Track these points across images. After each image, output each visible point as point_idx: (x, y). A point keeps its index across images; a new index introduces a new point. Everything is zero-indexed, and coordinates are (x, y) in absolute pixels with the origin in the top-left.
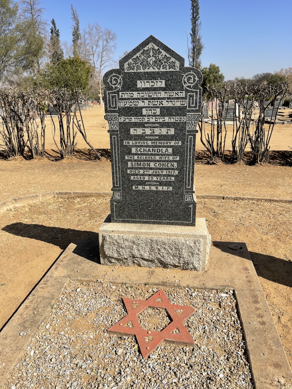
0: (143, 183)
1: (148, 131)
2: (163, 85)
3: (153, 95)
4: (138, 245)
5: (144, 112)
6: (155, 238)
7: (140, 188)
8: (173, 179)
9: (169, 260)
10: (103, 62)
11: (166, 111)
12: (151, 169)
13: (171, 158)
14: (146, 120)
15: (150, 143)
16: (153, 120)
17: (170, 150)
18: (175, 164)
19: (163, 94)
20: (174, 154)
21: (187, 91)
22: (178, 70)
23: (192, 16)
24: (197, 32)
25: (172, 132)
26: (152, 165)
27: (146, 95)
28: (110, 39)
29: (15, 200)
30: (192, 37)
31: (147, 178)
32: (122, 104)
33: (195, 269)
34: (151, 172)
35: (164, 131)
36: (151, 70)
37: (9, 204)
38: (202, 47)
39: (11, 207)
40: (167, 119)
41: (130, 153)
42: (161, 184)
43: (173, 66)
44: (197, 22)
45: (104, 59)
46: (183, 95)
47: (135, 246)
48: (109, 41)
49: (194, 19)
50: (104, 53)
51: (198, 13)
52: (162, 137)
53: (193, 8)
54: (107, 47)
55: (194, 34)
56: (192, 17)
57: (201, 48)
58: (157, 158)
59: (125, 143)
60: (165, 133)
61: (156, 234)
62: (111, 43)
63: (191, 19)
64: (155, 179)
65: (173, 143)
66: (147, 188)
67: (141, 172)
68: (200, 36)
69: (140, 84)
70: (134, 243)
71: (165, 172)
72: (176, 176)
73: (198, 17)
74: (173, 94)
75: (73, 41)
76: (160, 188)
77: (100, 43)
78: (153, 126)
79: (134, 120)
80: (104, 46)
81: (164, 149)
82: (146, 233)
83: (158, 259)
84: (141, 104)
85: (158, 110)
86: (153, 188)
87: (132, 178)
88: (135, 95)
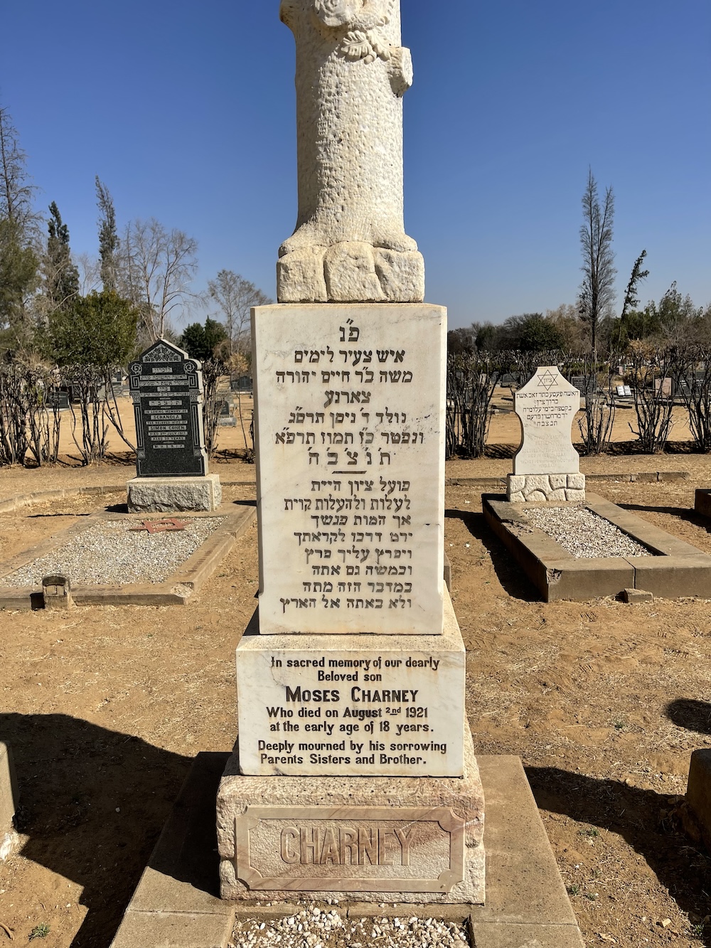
0: (161, 443)
1: (162, 403)
2: (171, 371)
3: (164, 377)
4: (158, 492)
5: (159, 389)
6: (172, 485)
7: (159, 447)
8: (184, 438)
9: (184, 503)
10: (168, 297)
11: (174, 389)
12: (167, 431)
13: (181, 422)
14: (161, 395)
15: (164, 412)
16: (166, 395)
17: (180, 416)
18: (185, 426)
19: (171, 377)
20: (183, 419)
21: (188, 375)
22: (180, 361)
25: (180, 403)
26: (167, 428)
27: (159, 377)
28: (182, 251)
29: (34, 494)
31: (164, 439)
32: (142, 384)
33: (205, 509)
34: (167, 434)
35: (174, 403)
36: (162, 361)
37: (27, 498)
39: (29, 502)
40: (175, 394)
41: (150, 420)
42: (175, 442)
43: (177, 359)
45: (170, 290)
46: (185, 377)
47: (156, 494)
48: (181, 253)
50: (171, 279)
52: (173, 407)
54: (176, 266)
58: (171, 423)
59: (146, 412)
60: (175, 404)
61: (173, 482)
62: (186, 259)
64: (170, 439)
65: (181, 411)
66: (165, 446)
67: (159, 434)
69: (154, 371)
70: (155, 490)
71: (177, 433)
72: (186, 436)
74: (179, 377)
75: (101, 252)
76: (175, 446)
77: (163, 258)
78: (165, 399)
79: (151, 395)
80: (171, 265)
81: (176, 416)
82: (165, 482)
83: (175, 503)
84: (156, 384)
85: (169, 388)
86: (170, 446)
87: (152, 439)
88: (152, 377)
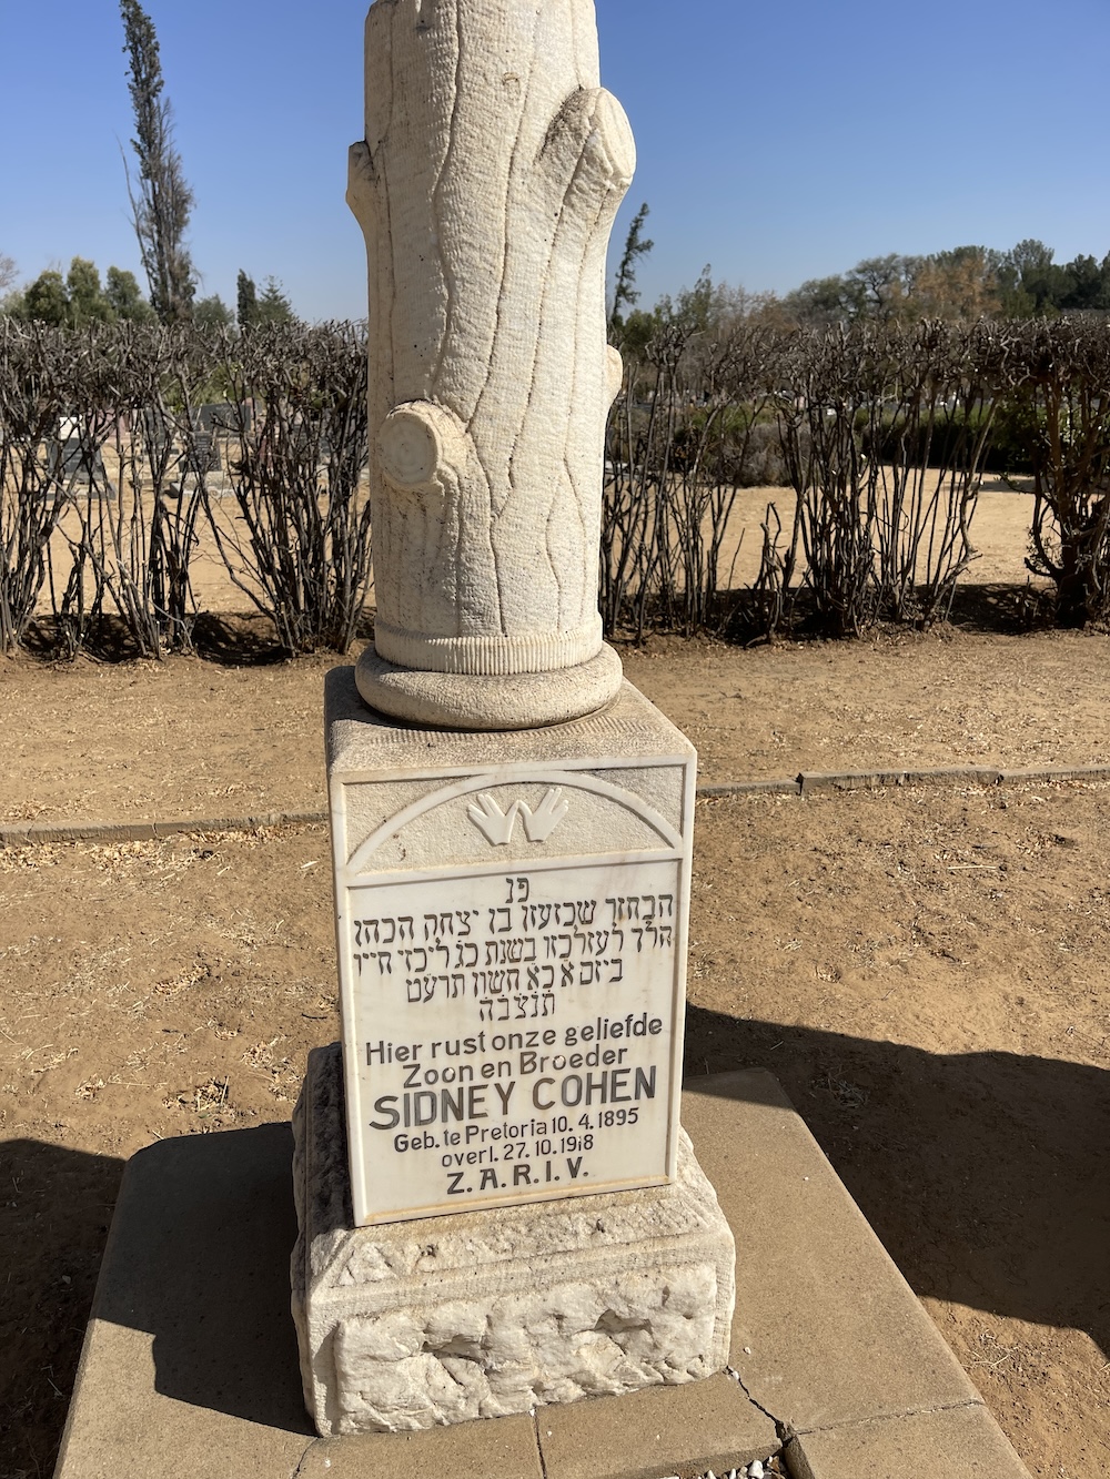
23: (132, 76)
24: (161, 139)
30: (143, 157)
38: (189, 197)
44: (154, 100)
49: (145, 90)
51: (154, 68)
53: (135, 44)
55: (150, 144)
56: (136, 80)
57: (185, 201)
63: (130, 87)
68: (176, 156)
73: (156, 79)
